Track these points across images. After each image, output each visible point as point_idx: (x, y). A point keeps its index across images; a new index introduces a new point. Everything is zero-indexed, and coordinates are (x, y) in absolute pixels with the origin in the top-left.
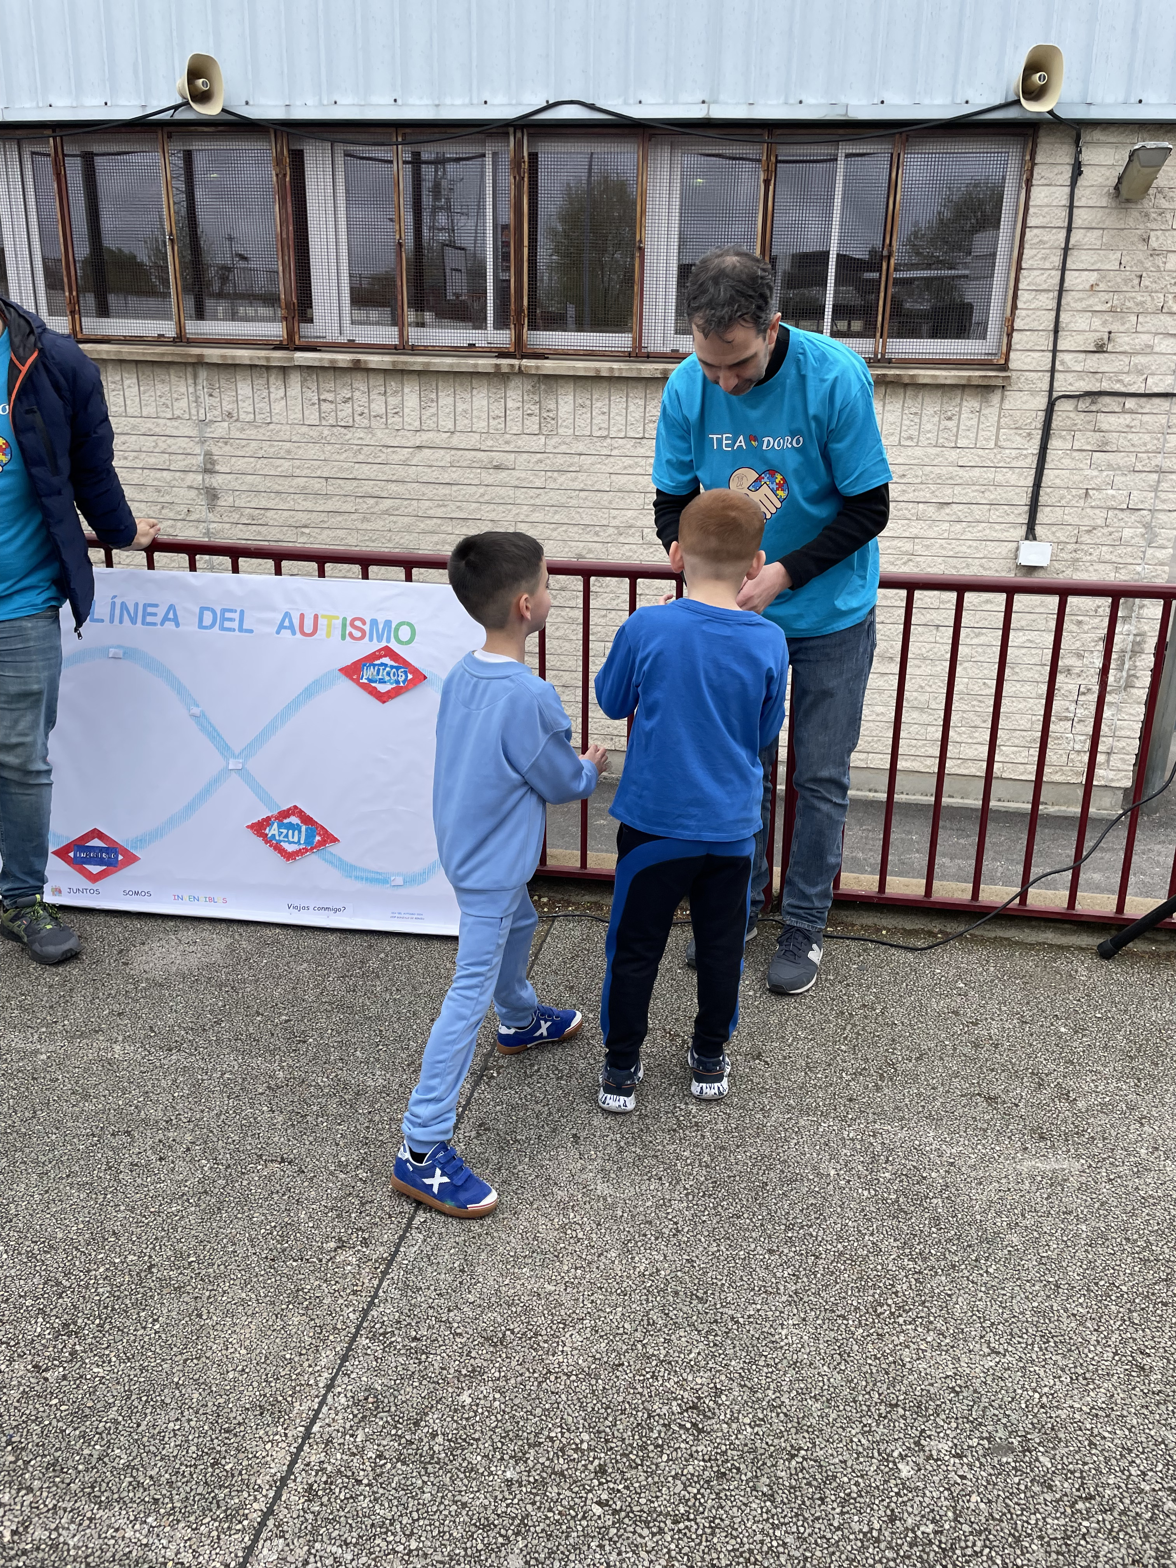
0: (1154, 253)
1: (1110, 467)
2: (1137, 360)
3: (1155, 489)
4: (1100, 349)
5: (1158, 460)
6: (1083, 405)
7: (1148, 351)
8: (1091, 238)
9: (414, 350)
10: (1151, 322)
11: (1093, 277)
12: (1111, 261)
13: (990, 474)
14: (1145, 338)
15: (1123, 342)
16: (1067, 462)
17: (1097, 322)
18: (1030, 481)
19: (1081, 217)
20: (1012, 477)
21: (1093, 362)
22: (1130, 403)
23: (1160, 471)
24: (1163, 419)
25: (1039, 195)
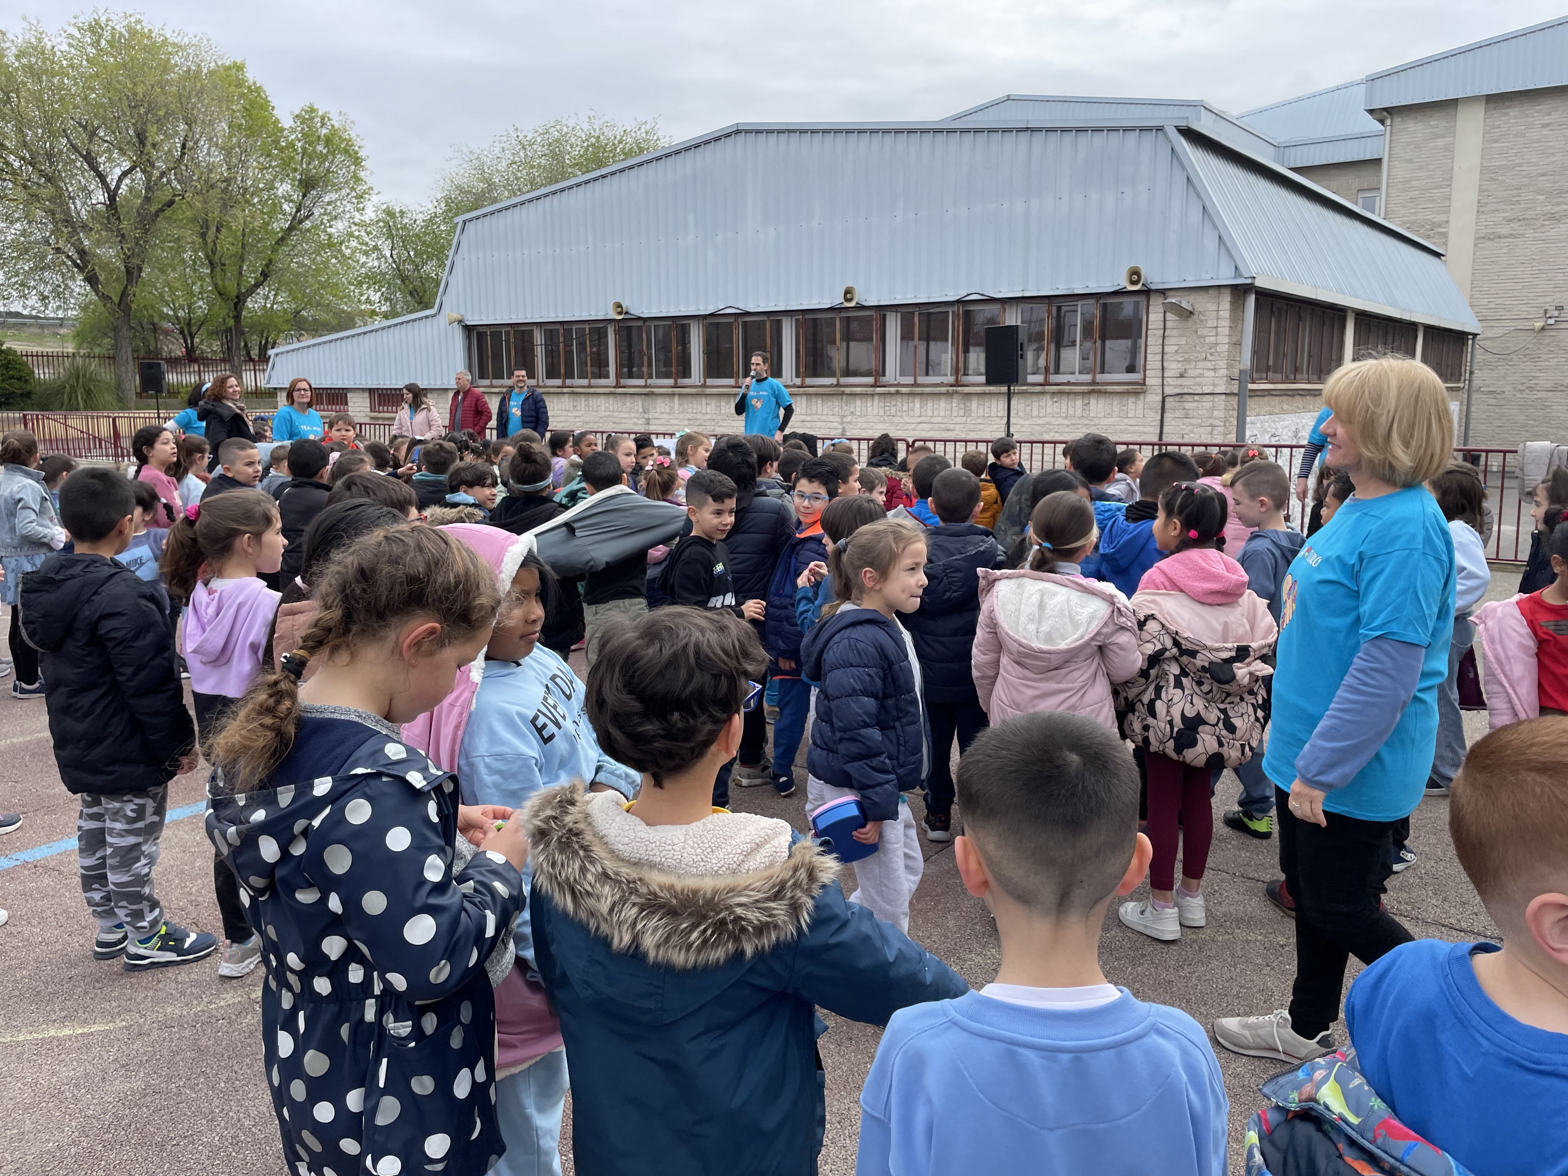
0: (1200, 337)
1: (1191, 424)
2: (1198, 380)
3: (1211, 433)
4: (1182, 376)
5: (1211, 421)
6: (1177, 398)
7: (1201, 376)
8: (1174, 332)
9: (919, 386)
10: (1201, 365)
11: (1176, 348)
12: (1183, 341)
13: (1141, 429)
14: (1200, 371)
15: (1191, 373)
16: (1173, 423)
17: (1180, 365)
18: (1158, 431)
19: (1169, 325)
20: (1151, 429)
21: (1180, 381)
22: (1196, 398)
23: (1211, 426)
24: (1211, 404)
25: (1152, 317)
